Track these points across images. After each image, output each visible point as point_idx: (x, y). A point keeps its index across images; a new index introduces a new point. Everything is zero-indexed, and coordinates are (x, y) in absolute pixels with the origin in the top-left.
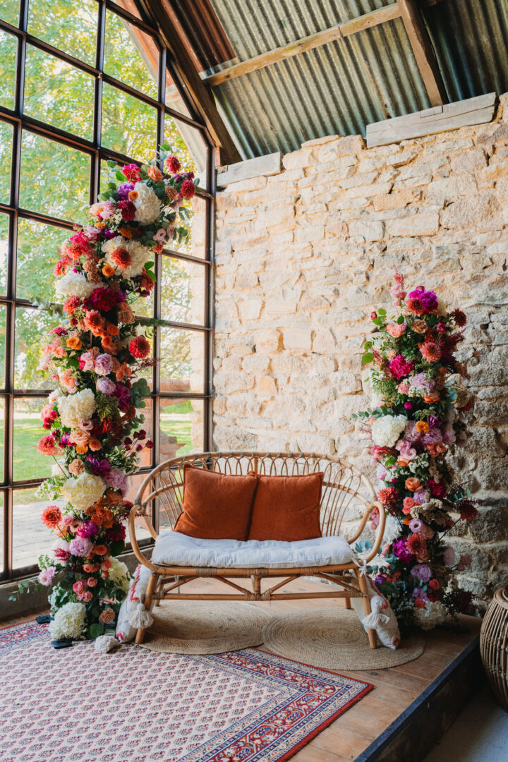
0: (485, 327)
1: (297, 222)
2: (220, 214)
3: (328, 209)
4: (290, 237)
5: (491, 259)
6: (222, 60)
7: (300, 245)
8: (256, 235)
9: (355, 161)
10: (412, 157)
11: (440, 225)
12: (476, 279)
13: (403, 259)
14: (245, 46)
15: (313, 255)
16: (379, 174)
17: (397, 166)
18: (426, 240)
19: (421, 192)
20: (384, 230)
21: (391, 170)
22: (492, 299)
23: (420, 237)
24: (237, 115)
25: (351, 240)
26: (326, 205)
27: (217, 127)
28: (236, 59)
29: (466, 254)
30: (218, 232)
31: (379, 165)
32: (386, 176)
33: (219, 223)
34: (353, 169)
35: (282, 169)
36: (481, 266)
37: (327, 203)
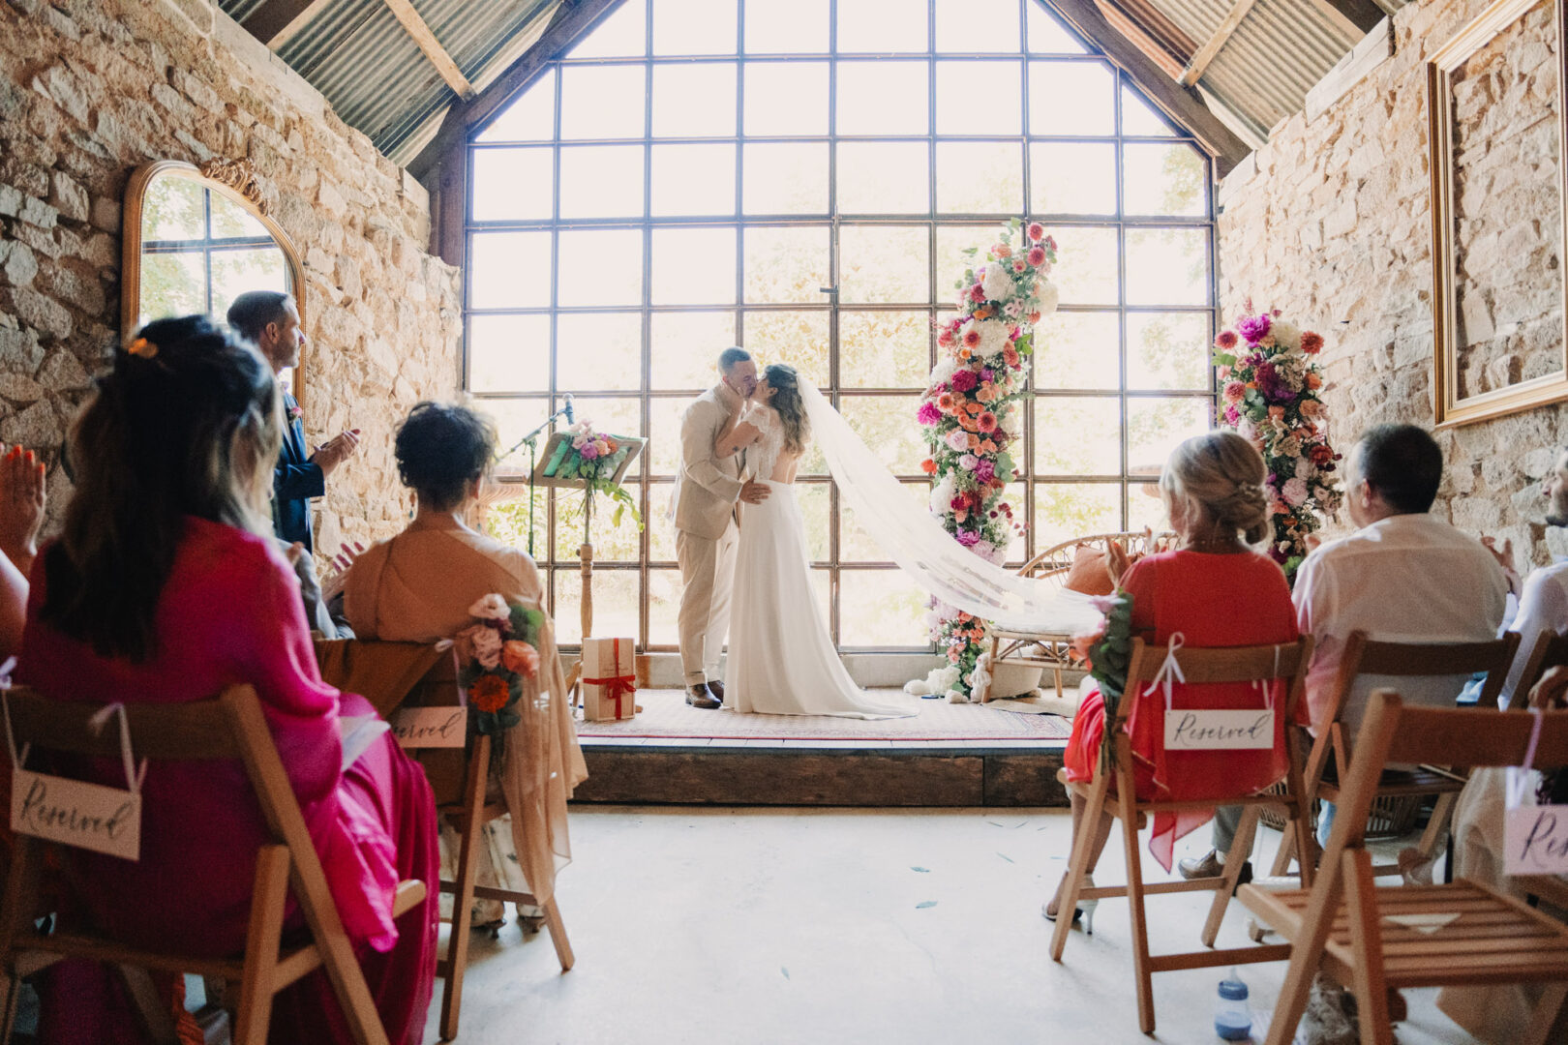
0: (1391, 346)
1: (1268, 240)
2: (1222, 242)
3: (1287, 216)
4: (1263, 260)
5: (1393, 252)
6: (1192, 53)
7: (1272, 267)
8: (1242, 265)
9: (1302, 145)
10: (1338, 128)
11: (1358, 216)
12: (1382, 281)
13: (1334, 268)
14: (1200, 31)
15: (1279, 280)
16: (1318, 158)
17: (1332, 141)
18: (1350, 237)
19: (1345, 174)
20: (1322, 232)
21: (1328, 146)
22: (1394, 306)
23: (1346, 234)
24: (1238, 106)
25: (1302, 253)
26: (1286, 211)
27: (1211, 134)
28: (1200, 47)
29: (1375, 248)
30: (1222, 265)
31: (1317, 147)
32: (1322, 161)
33: (1221, 253)
34: (1302, 159)
35: (1258, 171)
36: (1386, 263)
37: (1286, 206)
